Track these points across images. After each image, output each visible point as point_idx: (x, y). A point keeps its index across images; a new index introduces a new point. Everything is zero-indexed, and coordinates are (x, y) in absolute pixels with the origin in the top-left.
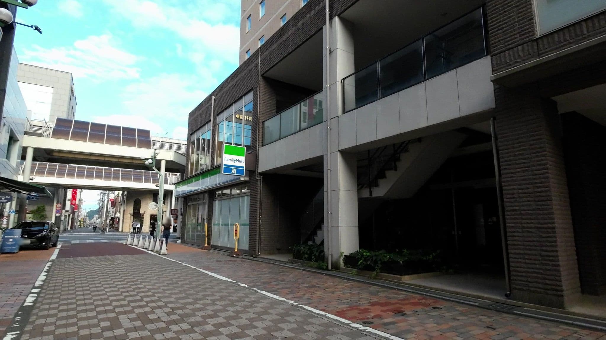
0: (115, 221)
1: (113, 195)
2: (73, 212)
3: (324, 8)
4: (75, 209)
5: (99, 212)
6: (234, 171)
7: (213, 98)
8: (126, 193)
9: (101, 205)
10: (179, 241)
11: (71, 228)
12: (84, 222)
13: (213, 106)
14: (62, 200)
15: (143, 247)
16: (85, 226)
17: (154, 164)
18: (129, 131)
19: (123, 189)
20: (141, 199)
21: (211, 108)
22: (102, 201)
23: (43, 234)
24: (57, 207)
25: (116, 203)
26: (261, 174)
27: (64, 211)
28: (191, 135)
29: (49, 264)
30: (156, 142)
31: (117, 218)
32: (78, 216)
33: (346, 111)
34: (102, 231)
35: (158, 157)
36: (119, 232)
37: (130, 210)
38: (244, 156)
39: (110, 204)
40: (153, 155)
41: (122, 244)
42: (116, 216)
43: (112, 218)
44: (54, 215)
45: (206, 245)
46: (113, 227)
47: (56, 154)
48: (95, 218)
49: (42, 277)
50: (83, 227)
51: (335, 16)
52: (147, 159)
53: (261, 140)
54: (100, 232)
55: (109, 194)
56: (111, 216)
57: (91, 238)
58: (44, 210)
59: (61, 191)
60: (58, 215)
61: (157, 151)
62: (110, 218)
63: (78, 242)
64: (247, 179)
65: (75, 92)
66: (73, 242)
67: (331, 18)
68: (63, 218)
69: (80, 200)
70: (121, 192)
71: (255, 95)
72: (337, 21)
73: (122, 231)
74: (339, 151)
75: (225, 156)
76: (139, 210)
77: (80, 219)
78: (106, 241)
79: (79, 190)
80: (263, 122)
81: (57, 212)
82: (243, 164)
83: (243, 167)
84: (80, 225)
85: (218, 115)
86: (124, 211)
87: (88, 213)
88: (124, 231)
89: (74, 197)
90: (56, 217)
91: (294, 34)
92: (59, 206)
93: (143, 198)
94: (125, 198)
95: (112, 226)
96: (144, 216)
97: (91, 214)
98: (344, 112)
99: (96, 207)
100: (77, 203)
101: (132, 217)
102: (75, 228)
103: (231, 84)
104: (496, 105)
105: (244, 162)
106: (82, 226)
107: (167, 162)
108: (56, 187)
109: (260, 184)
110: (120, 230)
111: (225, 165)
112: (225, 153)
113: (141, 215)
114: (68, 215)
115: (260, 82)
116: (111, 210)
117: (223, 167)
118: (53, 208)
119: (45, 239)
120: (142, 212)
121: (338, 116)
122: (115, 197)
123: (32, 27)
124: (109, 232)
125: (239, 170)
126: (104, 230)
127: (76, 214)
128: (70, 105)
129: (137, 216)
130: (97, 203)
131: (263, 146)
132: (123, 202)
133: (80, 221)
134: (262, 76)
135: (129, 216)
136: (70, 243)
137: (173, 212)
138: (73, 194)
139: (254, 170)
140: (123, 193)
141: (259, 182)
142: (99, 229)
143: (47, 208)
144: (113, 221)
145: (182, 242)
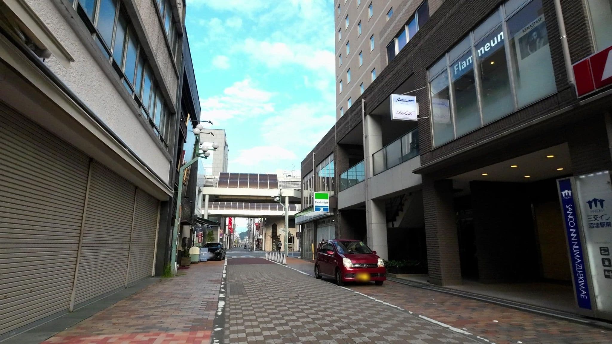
0: (260, 242)
1: (257, 221)
2: (230, 235)
3: (361, 109)
4: (231, 232)
5: (248, 233)
6: (322, 209)
7: (314, 154)
8: (266, 219)
9: (249, 228)
10: (300, 257)
11: (229, 248)
12: (238, 243)
13: (313, 160)
14: (223, 227)
15: (274, 261)
16: (239, 246)
17: (280, 200)
18: (263, 177)
19: (264, 216)
20: (277, 224)
21: (312, 161)
22: (249, 225)
23: (218, 251)
24: (220, 232)
25: (260, 226)
26: (340, 210)
27: (225, 235)
28: (303, 178)
29: (225, 267)
30: (282, 182)
31: (261, 239)
32: (233, 238)
33: (375, 174)
34: (251, 250)
35: (283, 195)
36: (262, 251)
37: (270, 233)
38: (328, 199)
39: (255, 227)
40: (279, 193)
41: (263, 259)
42: (260, 238)
43: (258, 239)
44: (219, 237)
45: (314, 259)
46: (258, 247)
47: (220, 197)
48: (245, 240)
49: (224, 271)
50: (236, 248)
51: (367, 114)
52: (276, 197)
53: (338, 187)
54: (248, 251)
55: (254, 220)
56: (257, 238)
57: (244, 254)
58: (212, 234)
59: (222, 219)
60: (221, 237)
61: (282, 191)
62: (256, 240)
63: (236, 257)
64: (332, 214)
65: (227, 143)
66: (233, 257)
67: (365, 115)
68: (224, 240)
69: (235, 225)
70: (263, 219)
71: (335, 156)
72: (368, 117)
73: (265, 250)
74: (372, 199)
75: (315, 200)
76: (276, 233)
77: (234, 240)
78: (253, 257)
79: (233, 218)
80: (340, 175)
81: (221, 235)
82: (328, 205)
83: (328, 207)
84: (235, 245)
85: (317, 166)
86: (265, 233)
87: (240, 234)
88: (266, 250)
89: (230, 223)
90: (220, 239)
91: (351, 119)
92: (222, 231)
93: (278, 223)
94: (265, 223)
95: (257, 245)
96: (280, 238)
97: (242, 235)
98: (374, 175)
99: (246, 230)
100: (232, 227)
101: (271, 239)
102: (232, 248)
103: (322, 146)
104: (422, 182)
105: (328, 203)
106: (236, 246)
107: (290, 197)
108: (219, 216)
109: (339, 218)
110: (263, 249)
111: (315, 206)
112: (315, 198)
113: (278, 237)
114: (227, 237)
115: (337, 147)
116: (256, 233)
117: (315, 207)
118: (218, 232)
119: (219, 254)
120: (278, 235)
121: (370, 178)
122: (259, 222)
123: (209, 133)
124: (256, 250)
125: (325, 209)
126: (252, 249)
127: (232, 236)
128: (224, 153)
129: (275, 238)
130: (246, 226)
131: (340, 191)
132: (264, 226)
133: (235, 242)
134: (338, 143)
135: (269, 238)
136: (231, 258)
137: (298, 235)
138: (229, 220)
139: (336, 208)
140: (264, 220)
141: (339, 216)
142: (249, 248)
143: (214, 233)
144: (259, 242)
145: (301, 258)
